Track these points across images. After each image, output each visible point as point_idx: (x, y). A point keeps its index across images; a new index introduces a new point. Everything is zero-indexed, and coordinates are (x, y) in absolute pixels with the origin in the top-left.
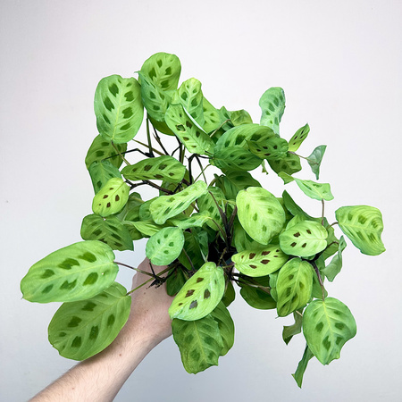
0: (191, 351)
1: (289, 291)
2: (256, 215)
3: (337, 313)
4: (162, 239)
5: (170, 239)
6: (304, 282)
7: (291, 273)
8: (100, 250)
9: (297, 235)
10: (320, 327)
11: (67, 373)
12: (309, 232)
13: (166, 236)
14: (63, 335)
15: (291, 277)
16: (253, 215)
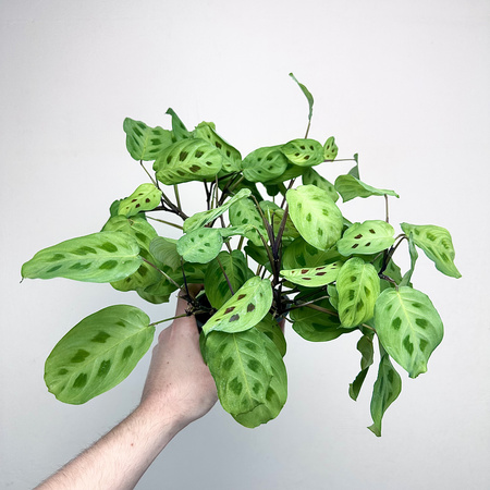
0: (230, 380)
1: (351, 294)
2: (310, 215)
3: (416, 305)
4: (197, 238)
5: (206, 239)
6: (369, 288)
7: (353, 274)
8: (123, 242)
9: (359, 237)
10: (397, 323)
11: (61, 470)
12: (372, 231)
13: (201, 236)
14: (63, 372)
15: (354, 279)
16: (306, 215)
